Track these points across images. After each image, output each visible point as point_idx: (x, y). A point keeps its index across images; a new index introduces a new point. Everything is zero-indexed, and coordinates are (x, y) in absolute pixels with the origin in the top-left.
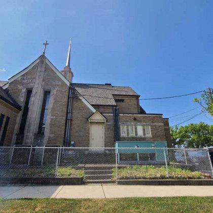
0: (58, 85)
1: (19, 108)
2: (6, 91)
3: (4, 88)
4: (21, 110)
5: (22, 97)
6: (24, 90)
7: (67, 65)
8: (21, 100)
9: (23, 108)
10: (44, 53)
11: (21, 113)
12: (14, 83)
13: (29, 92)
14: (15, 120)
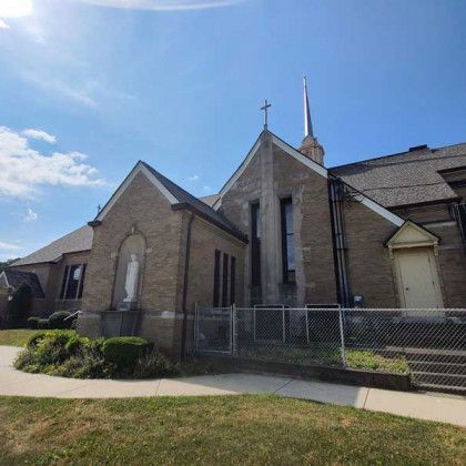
0: (304, 182)
1: (244, 239)
2: (220, 212)
3: (216, 208)
4: (247, 242)
5: (245, 218)
6: (246, 206)
7: (306, 133)
8: (245, 224)
9: (249, 238)
10: (266, 125)
11: (248, 248)
12: (229, 196)
13: (255, 206)
14: (243, 261)
